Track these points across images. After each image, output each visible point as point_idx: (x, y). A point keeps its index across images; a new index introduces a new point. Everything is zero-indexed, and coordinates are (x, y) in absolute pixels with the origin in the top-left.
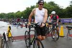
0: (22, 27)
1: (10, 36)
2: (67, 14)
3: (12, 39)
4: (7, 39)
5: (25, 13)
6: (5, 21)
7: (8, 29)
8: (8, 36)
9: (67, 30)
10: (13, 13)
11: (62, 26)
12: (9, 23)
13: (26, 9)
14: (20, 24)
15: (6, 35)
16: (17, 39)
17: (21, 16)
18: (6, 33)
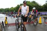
0: (14, 18)
1: (6, 23)
2: (44, 9)
3: (8, 25)
4: (5, 25)
5: (16, 8)
6: (3, 13)
7: (5, 19)
8: (5, 23)
9: (43, 19)
10: (8, 8)
11: (40, 17)
12: (6, 15)
13: (17, 6)
14: (13, 16)
15: (4, 23)
16: (11, 25)
17: (14, 10)
18: (4, 22)
